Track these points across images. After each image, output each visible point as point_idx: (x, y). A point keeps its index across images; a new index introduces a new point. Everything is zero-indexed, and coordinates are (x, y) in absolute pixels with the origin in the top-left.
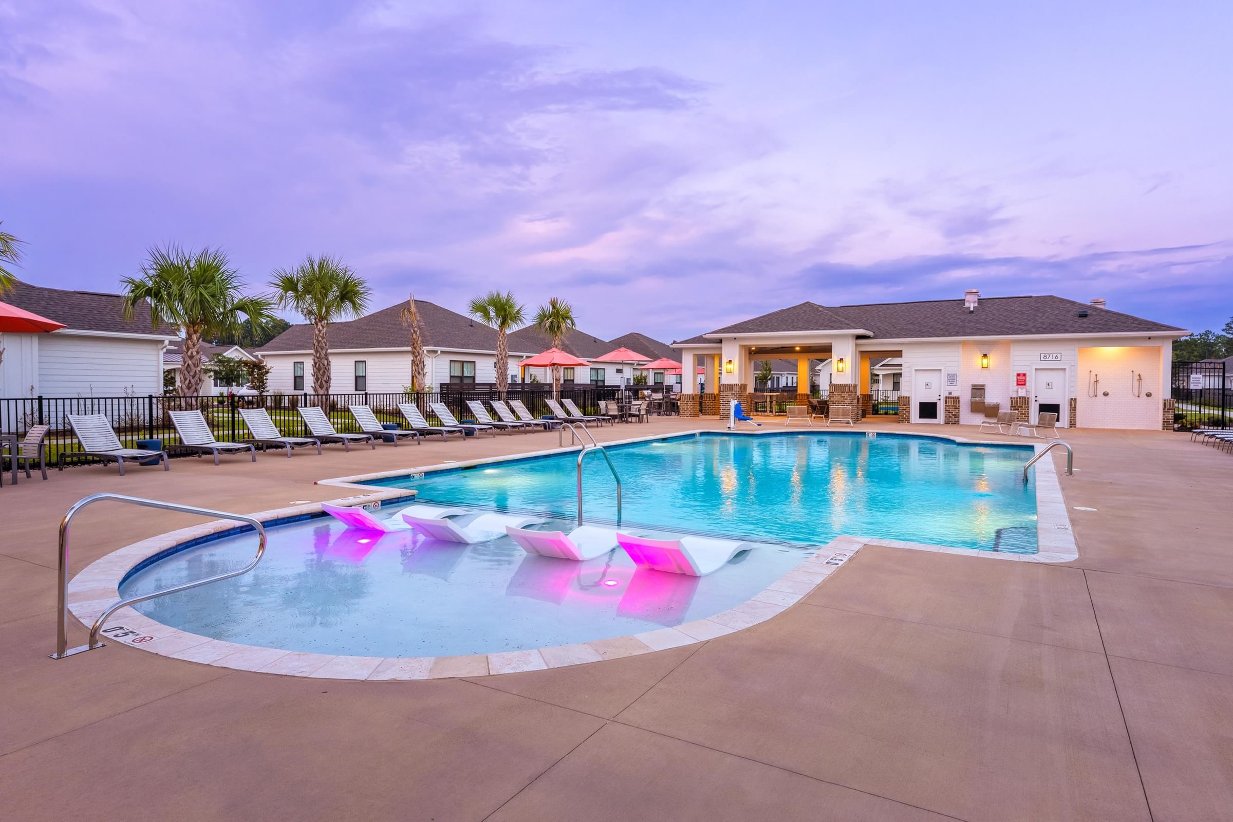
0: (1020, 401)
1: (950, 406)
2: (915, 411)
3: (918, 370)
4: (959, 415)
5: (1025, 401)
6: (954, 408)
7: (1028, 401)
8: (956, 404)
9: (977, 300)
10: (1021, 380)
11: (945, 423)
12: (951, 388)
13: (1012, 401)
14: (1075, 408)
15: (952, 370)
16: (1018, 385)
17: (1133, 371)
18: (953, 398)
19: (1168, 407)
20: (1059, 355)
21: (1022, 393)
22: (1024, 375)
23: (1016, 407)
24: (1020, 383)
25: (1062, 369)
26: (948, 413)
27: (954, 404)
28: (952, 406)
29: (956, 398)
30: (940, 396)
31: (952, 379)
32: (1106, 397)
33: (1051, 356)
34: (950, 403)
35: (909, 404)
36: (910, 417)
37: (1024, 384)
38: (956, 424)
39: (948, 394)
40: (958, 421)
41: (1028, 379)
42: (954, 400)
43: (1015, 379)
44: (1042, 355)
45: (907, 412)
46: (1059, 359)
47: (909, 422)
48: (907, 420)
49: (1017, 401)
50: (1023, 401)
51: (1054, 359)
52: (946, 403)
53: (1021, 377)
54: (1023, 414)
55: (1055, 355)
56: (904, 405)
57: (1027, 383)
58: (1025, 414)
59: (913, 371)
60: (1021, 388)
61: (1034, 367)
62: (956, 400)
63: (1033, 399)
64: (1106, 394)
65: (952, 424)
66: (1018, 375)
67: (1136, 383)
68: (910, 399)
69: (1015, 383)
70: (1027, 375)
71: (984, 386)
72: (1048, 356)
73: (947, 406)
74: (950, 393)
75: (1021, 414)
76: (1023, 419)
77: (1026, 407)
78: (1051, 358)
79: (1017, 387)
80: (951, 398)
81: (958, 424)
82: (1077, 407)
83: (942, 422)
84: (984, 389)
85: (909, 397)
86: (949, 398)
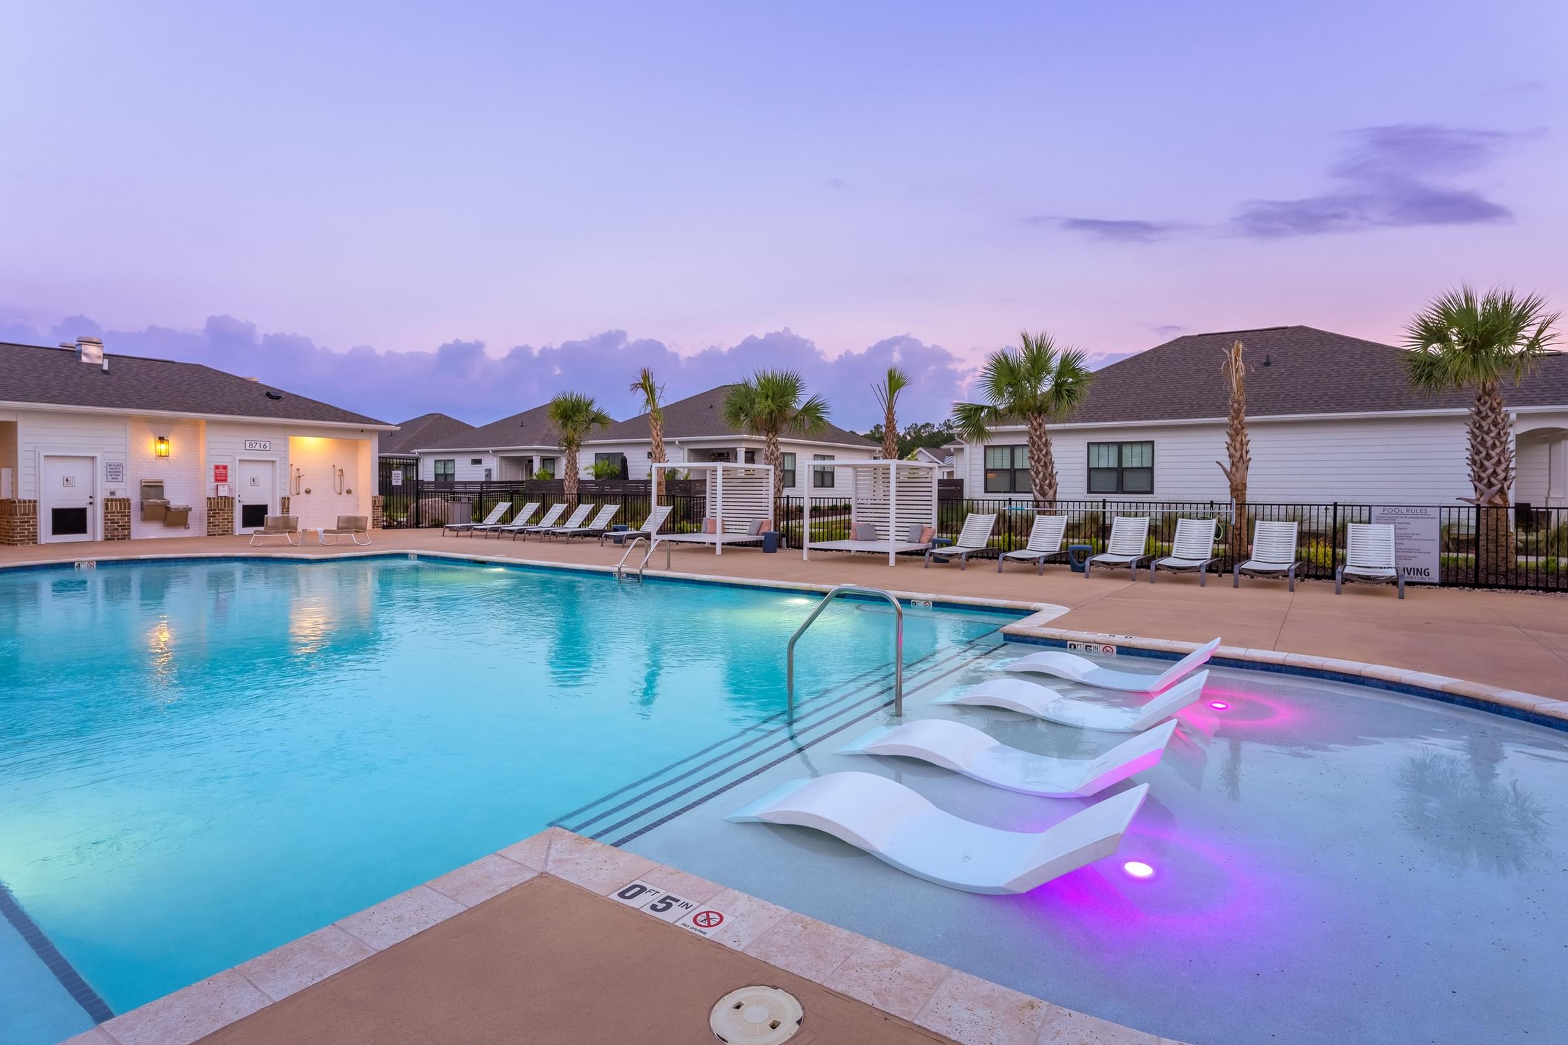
0: (221, 502)
1: (114, 513)
2: (45, 521)
3: (48, 456)
4: (129, 526)
5: (229, 502)
6: (122, 516)
7: (232, 502)
8: (125, 509)
9: (102, 355)
10: (221, 475)
11: (106, 540)
12: (113, 486)
13: (211, 503)
14: (288, 508)
15: (115, 459)
16: (217, 480)
17: (334, 466)
18: (120, 500)
19: (377, 504)
20: (268, 444)
21: (224, 491)
22: (225, 468)
23: (215, 510)
24: (219, 478)
25: (270, 461)
26: (111, 523)
27: (121, 508)
28: (117, 513)
29: (124, 500)
30: (91, 497)
31: (115, 472)
32: (309, 495)
33: (258, 445)
34: (115, 507)
35: (35, 512)
36: (38, 534)
37: (225, 480)
38: (125, 539)
39: (109, 494)
40: (129, 535)
41: (229, 472)
42: (121, 504)
43: (212, 473)
44: (247, 443)
45: (32, 525)
46: (268, 449)
47: (36, 543)
48: (33, 538)
49: (218, 502)
50: (225, 502)
51: (262, 448)
52: (107, 508)
53: (221, 471)
54: (226, 519)
55: (263, 444)
56: (25, 514)
57: (229, 479)
58: (229, 519)
59: (42, 457)
60: (222, 485)
61: (238, 458)
62: (125, 503)
63: (237, 499)
64: (308, 492)
65: (118, 539)
66: (217, 467)
67: (337, 480)
68: (37, 504)
69: (212, 479)
70: (229, 467)
71: (162, 482)
72: (254, 445)
73: (109, 513)
74: (112, 493)
75: (223, 519)
76: (226, 525)
77: (230, 510)
78: (258, 447)
79: (217, 483)
80: (116, 500)
81: (129, 539)
82: (290, 507)
83: (100, 537)
84: (162, 486)
85: (35, 501)
86: (112, 500)
